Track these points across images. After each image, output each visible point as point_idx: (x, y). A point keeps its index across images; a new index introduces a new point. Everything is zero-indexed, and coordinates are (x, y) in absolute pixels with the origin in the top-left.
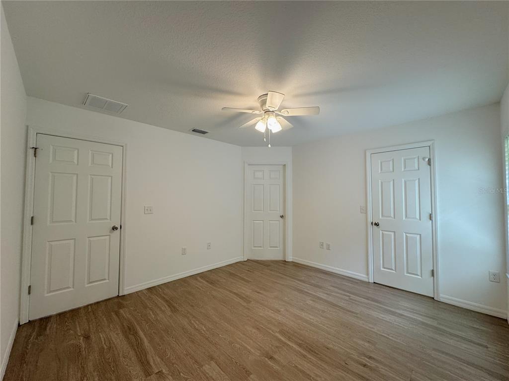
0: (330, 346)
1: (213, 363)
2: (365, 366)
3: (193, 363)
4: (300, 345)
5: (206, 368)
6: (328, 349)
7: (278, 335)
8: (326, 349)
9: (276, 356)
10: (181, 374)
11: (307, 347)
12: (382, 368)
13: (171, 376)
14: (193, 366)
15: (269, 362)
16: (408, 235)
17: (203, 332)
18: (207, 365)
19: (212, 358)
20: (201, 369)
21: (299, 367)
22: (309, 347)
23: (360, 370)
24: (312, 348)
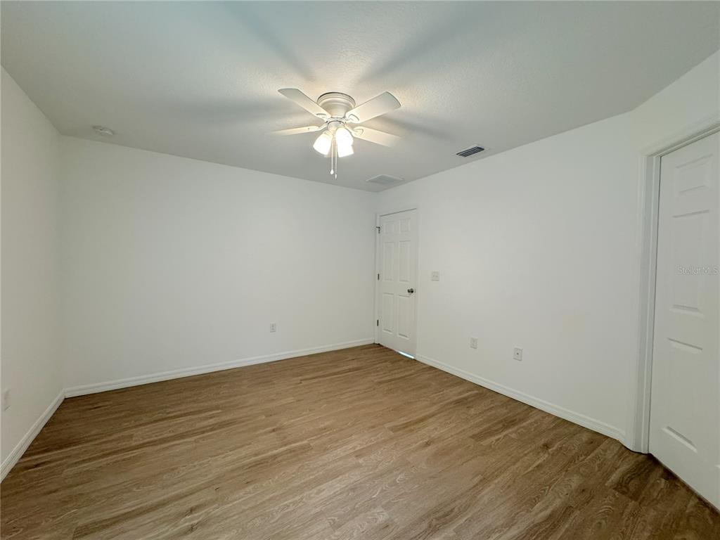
0: (250, 488)
2: (192, 510)
4: (275, 457)
6: (248, 483)
7: (305, 442)
8: (249, 480)
9: (273, 434)
11: (267, 462)
12: (167, 531)
21: (247, 447)
22: (266, 464)
23: (193, 501)
24: (261, 465)
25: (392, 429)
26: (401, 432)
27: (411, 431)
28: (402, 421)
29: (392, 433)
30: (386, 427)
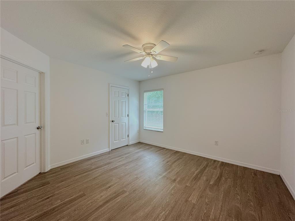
1: (189, 199)
3: (195, 209)
5: (194, 201)
10: (205, 212)
13: (210, 217)
14: (197, 208)
15: (177, 180)
16: (122, 124)
17: (168, 212)
18: (192, 202)
19: (187, 201)
20: (196, 204)
25: (125, 192)
26: (121, 191)
27: (115, 193)
28: (119, 199)
29: (125, 189)
30: (128, 193)
